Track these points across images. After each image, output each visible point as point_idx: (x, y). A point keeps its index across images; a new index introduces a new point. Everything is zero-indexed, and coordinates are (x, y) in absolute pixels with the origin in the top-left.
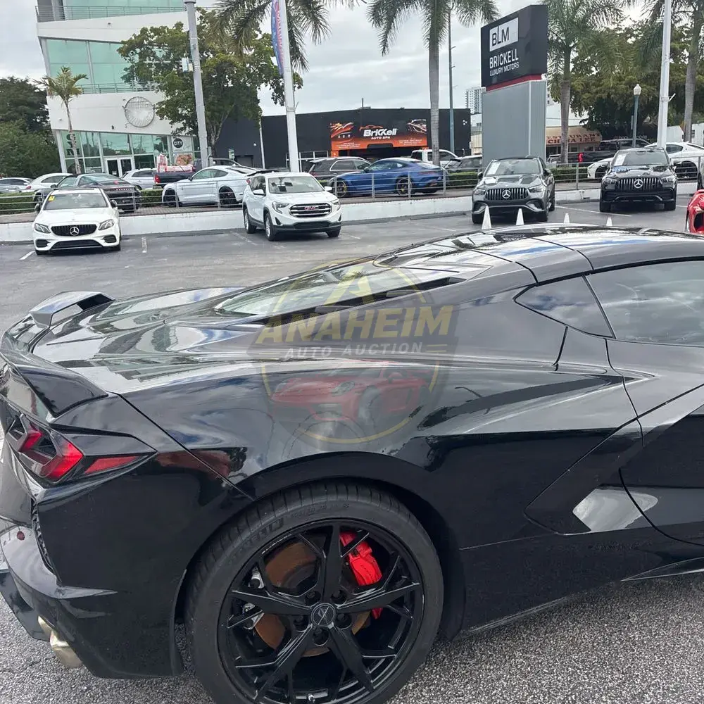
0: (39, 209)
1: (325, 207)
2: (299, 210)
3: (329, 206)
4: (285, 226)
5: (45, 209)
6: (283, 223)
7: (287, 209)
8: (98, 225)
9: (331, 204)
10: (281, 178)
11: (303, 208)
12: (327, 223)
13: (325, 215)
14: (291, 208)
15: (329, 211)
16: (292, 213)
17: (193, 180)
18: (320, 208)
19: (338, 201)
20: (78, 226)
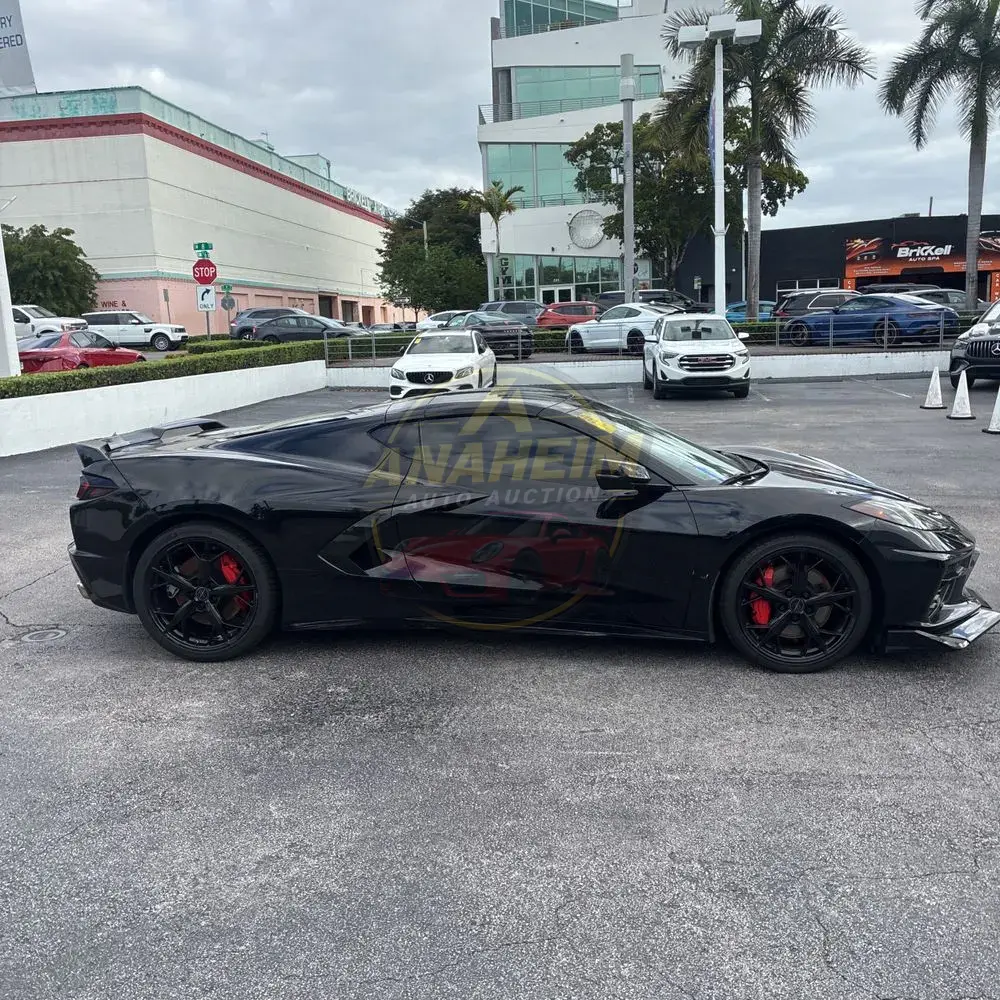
0: (403, 352)
1: (724, 359)
2: (692, 361)
3: (732, 358)
4: (671, 382)
5: (408, 353)
6: (670, 377)
7: (675, 361)
8: (455, 373)
9: (734, 356)
10: (698, 322)
11: (697, 360)
12: (727, 379)
13: (725, 369)
14: (681, 360)
15: (731, 364)
16: (682, 365)
17: (602, 321)
18: (718, 360)
19: (746, 351)
20: (433, 373)
